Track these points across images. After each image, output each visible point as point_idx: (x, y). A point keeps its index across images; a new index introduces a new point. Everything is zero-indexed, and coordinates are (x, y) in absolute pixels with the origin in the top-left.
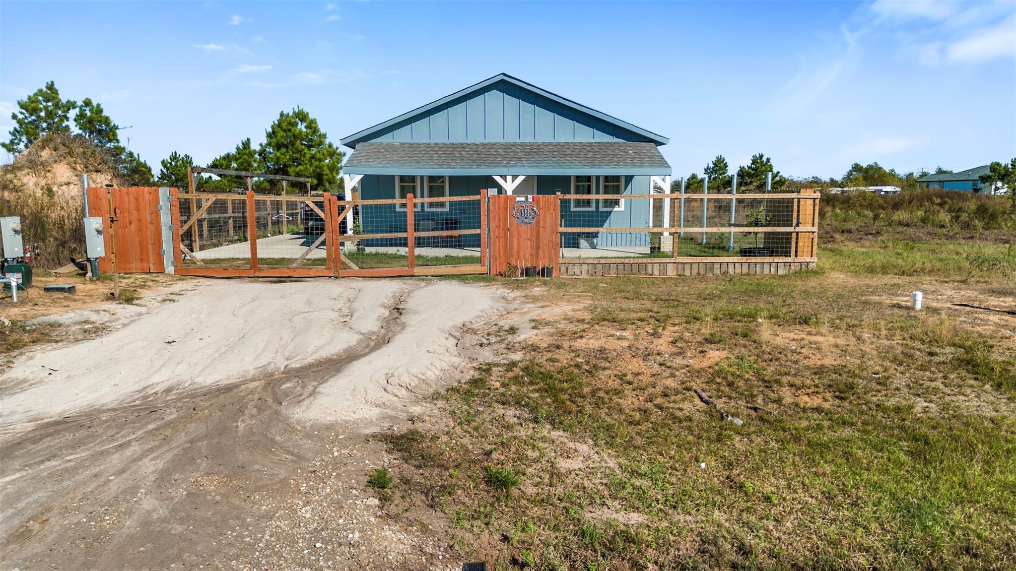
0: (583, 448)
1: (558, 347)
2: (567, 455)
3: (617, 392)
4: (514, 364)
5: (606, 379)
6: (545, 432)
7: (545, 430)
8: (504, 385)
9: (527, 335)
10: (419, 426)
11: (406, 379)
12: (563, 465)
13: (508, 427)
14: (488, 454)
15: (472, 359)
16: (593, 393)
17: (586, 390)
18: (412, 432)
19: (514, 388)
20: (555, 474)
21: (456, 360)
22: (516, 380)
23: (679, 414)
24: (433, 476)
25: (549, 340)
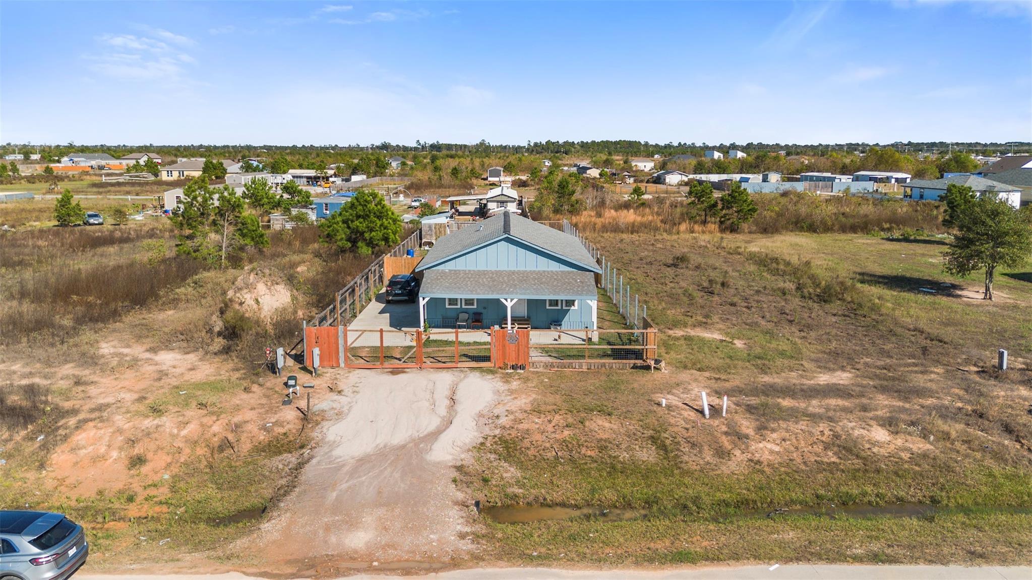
0: (512, 469)
1: (513, 428)
2: (507, 471)
3: (528, 448)
4: (495, 436)
5: (526, 443)
6: (502, 464)
7: (503, 463)
8: (492, 445)
9: (503, 421)
10: (464, 463)
11: (459, 443)
12: (505, 475)
13: (491, 462)
14: (484, 471)
15: (482, 433)
16: (521, 448)
17: (518, 447)
18: (462, 465)
19: (495, 446)
20: (502, 478)
21: (476, 434)
22: (495, 443)
23: (545, 457)
24: (468, 478)
25: (510, 423)
